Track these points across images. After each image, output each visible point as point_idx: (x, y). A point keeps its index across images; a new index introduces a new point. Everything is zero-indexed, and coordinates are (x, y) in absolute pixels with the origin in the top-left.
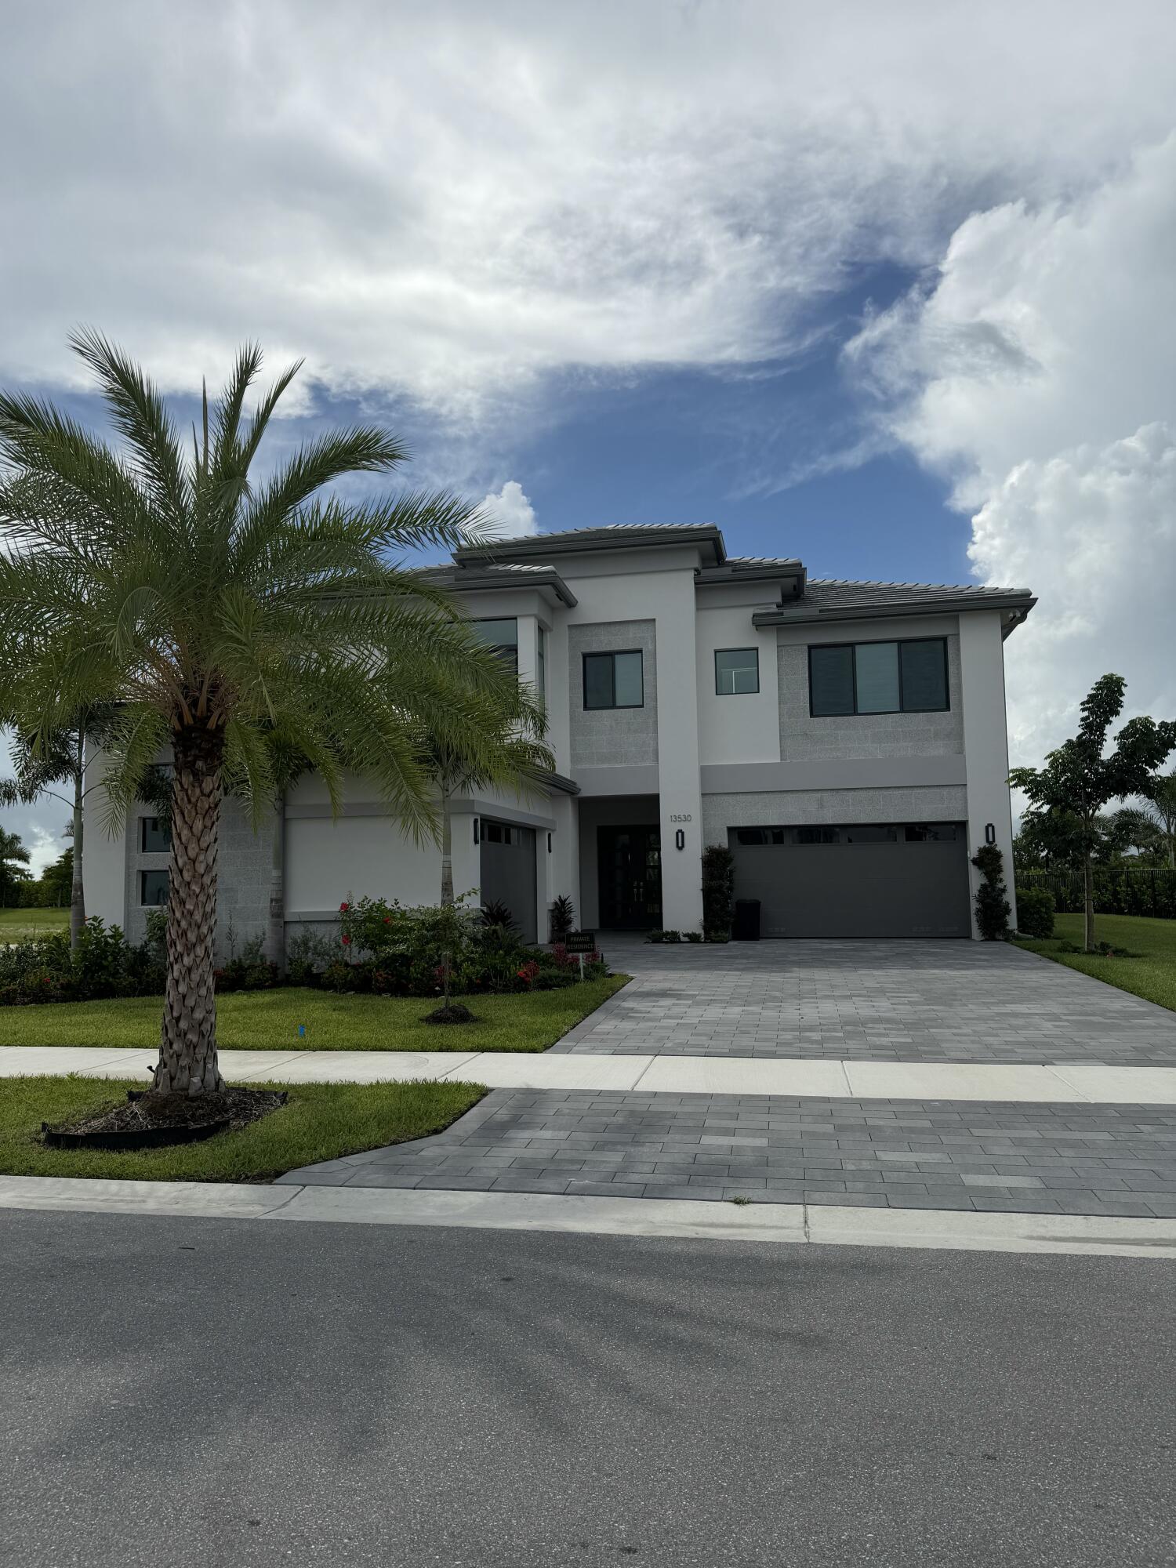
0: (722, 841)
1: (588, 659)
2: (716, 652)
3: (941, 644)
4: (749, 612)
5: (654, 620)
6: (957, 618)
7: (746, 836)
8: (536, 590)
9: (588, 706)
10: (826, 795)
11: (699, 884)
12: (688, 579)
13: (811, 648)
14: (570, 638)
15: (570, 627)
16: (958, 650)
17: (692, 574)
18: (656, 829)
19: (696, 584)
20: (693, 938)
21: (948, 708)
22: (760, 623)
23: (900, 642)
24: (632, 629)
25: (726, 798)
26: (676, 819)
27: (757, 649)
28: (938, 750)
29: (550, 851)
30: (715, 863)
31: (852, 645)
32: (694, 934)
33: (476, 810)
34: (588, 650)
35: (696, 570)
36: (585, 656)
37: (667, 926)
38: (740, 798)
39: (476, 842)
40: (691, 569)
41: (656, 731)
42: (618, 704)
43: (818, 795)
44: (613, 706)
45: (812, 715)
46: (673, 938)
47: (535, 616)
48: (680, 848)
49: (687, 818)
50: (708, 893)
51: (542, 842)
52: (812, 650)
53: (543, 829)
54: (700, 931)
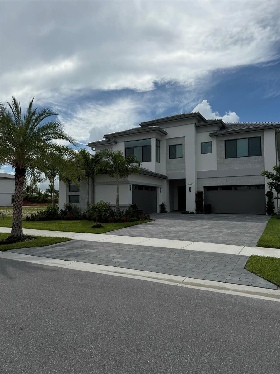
0: (202, 190)
1: (170, 147)
2: (201, 143)
3: (260, 138)
4: (208, 133)
5: (185, 137)
6: (263, 131)
7: (207, 188)
8: (155, 132)
9: (170, 158)
10: (228, 178)
11: (195, 200)
12: (193, 126)
13: (225, 141)
14: (166, 142)
15: (166, 139)
16: (264, 140)
17: (194, 124)
18: (185, 187)
19: (195, 127)
20: (193, 213)
21: (261, 155)
22: (212, 135)
23: (249, 138)
24: (180, 139)
25: (203, 179)
26: (190, 184)
27: (211, 142)
28: (258, 166)
29: (160, 192)
30: (199, 195)
31: (236, 140)
32: (193, 212)
33: (129, 183)
34: (170, 145)
35: (196, 123)
36: (170, 146)
37: (187, 210)
38: (207, 179)
39: (130, 190)
40: (194, 123)
41: (185, 163)
42: (177, 157)
43: (226, 178)
44: (176, 158)
45: (225, 158)
46: (188, 213)
47: (155, 138)
48: (190, 191)
49: (192, 184)
50: (197, 202)
51: (158, 190)
52: (226, 142)
53: (158, 187)
54: (194, 211)
